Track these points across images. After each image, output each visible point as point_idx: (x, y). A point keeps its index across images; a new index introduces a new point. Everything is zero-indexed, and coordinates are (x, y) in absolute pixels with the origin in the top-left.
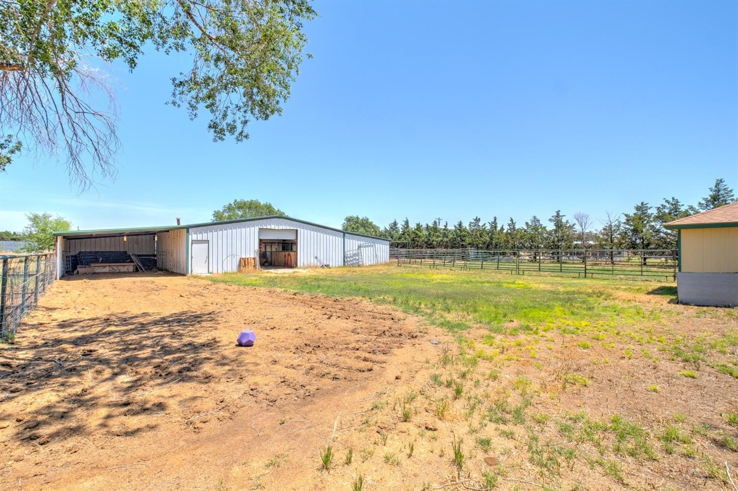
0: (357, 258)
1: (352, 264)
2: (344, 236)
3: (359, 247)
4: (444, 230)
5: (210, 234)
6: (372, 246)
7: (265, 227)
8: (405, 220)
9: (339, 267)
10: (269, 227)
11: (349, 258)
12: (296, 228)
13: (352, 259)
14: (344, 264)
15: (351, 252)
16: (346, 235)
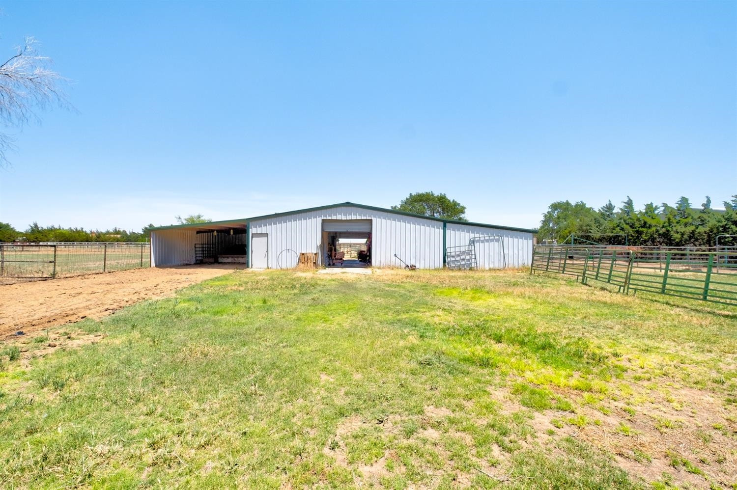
0: (468, 257)
1: (459, 266)
2: (445, 226)
3: (472, 242)
4: (703, 212)
5: (269, 227)
6: (498, 240)
7: (330, 218)
8: (626, 200)
9: (436, 269)
10: (334, 218)
11: (454, 257)
12: (370, 218)
13: (458, 258)
14: (444, 265)
15: (457, 249)
16: (448, 225)
